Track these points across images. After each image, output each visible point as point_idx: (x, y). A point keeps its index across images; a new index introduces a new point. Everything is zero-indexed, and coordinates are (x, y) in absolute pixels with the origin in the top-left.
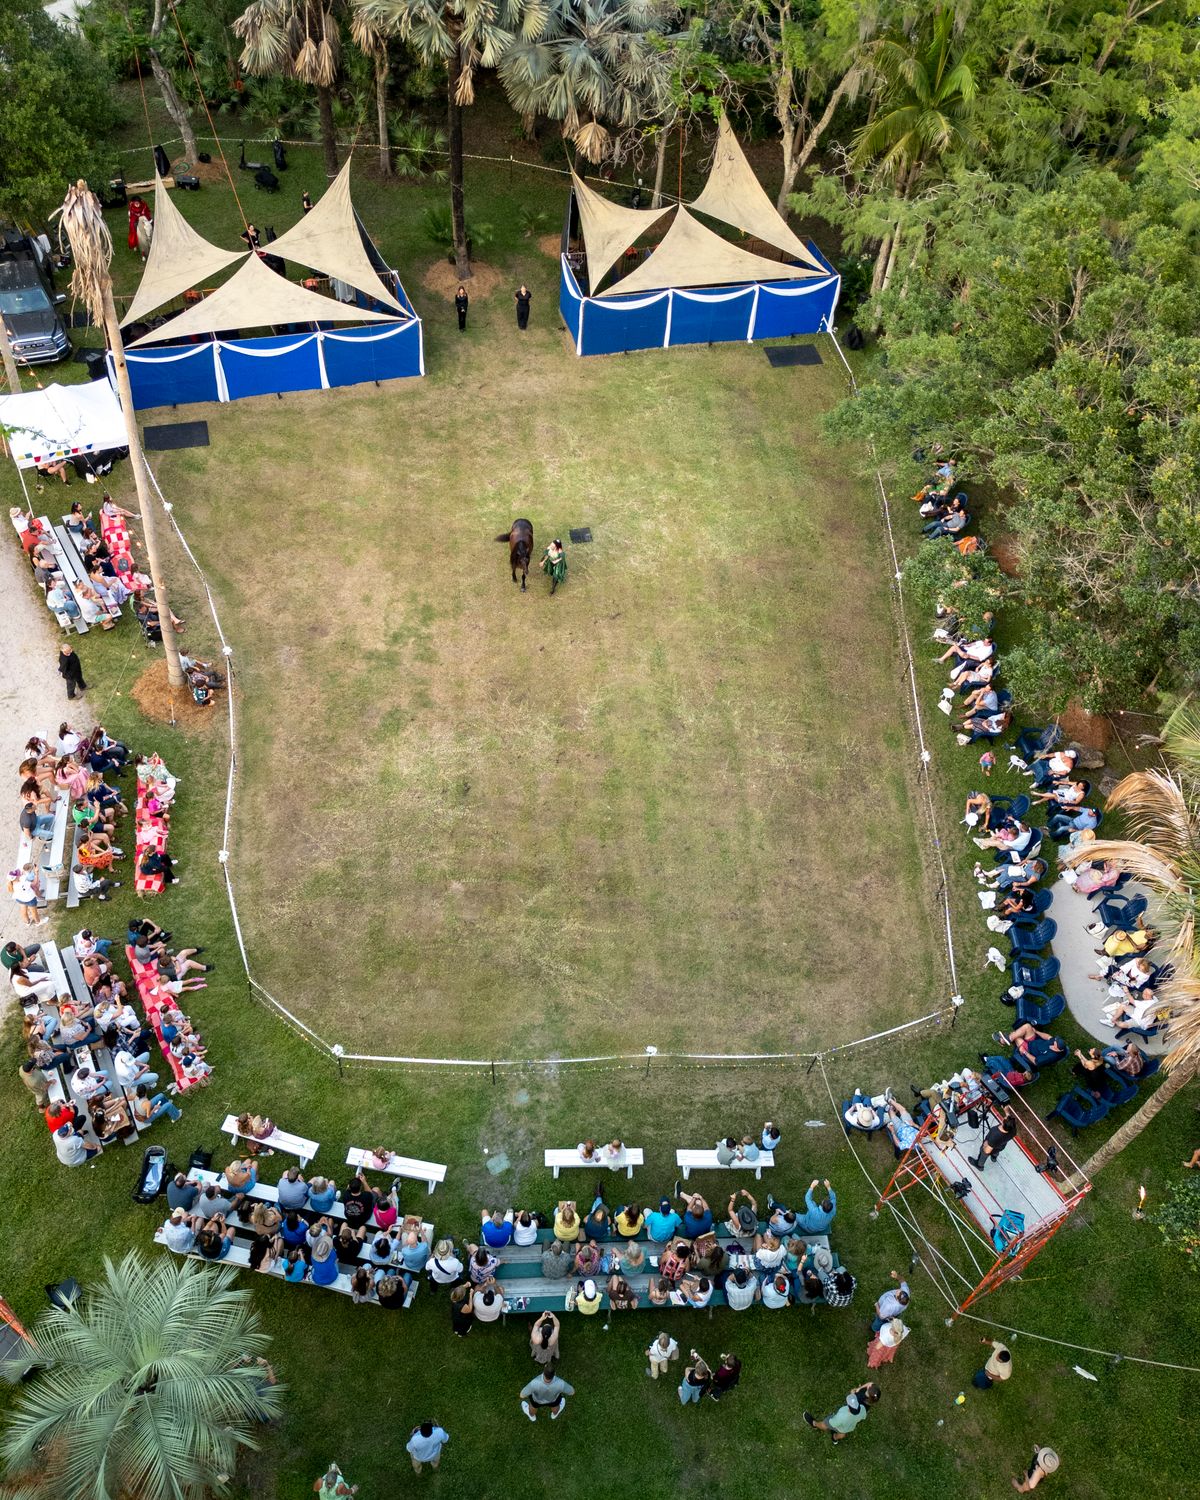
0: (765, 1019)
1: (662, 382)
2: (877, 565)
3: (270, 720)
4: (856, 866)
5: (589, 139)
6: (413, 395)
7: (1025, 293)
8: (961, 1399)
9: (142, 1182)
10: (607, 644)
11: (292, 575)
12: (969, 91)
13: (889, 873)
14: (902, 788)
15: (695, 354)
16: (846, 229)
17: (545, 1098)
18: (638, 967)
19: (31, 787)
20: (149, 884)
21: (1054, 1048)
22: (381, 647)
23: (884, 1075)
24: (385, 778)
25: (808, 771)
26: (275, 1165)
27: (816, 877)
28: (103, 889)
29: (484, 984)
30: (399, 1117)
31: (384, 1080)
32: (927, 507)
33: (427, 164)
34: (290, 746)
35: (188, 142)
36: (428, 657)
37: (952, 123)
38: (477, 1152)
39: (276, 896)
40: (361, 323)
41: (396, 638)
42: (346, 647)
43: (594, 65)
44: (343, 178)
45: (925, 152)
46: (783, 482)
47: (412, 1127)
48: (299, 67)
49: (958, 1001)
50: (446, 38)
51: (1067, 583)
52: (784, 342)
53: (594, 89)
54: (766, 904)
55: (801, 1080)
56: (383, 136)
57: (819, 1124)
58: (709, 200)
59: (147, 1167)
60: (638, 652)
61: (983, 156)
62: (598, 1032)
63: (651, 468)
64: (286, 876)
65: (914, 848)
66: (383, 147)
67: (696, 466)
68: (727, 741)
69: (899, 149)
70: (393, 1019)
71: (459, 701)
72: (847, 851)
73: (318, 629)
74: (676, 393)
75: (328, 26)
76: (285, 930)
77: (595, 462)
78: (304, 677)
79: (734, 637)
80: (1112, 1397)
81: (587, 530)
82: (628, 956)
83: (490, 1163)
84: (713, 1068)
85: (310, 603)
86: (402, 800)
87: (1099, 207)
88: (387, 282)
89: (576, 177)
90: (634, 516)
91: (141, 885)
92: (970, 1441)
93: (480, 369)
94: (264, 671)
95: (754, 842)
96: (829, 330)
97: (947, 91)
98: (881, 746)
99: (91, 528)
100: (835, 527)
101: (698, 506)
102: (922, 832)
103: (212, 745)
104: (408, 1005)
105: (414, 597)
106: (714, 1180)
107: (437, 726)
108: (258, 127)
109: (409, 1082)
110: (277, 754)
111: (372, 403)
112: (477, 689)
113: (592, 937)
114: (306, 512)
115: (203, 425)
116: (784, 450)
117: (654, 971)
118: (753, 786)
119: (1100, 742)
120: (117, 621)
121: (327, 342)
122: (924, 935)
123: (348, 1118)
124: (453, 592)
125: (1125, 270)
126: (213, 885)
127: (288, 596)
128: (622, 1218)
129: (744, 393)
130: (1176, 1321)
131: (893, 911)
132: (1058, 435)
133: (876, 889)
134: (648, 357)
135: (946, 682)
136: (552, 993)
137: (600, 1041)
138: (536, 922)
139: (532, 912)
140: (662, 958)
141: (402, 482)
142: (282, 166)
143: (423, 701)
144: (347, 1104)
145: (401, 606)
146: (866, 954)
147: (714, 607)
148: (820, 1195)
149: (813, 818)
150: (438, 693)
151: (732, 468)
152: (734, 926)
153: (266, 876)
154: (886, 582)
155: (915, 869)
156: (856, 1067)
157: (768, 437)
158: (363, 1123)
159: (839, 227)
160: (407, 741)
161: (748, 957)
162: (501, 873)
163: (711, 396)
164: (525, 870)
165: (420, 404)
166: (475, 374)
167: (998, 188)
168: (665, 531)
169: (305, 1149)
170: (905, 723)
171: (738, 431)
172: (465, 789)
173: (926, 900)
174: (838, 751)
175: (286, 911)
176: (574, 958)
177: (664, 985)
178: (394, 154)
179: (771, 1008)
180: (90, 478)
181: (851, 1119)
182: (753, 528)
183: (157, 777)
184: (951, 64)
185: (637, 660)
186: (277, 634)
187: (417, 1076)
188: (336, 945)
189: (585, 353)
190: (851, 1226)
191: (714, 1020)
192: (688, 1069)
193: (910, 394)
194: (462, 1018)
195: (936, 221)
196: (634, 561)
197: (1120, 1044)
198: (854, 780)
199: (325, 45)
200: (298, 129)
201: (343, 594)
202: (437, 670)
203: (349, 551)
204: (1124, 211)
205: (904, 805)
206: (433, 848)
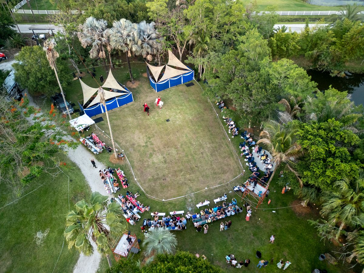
0: (219, 181)
1: (171, 94)
2: (213, 114)
3: (132, 159)
4: (224, 158)
5: (149, 58)
6: (133, 105)
7: (227, 70)
8: (260, 219)
10: (178, 135)
11: (126, 137)
12: (209, 41)
13: (229, 157)
14: (227, 145)
15: (174, 88)
16: (195, 64)
17: (193, 199)
18: (199, 179)
19: (103, 178)
20: (125, 187)
21: (259, 173)
22: (144, 144)
23: (237, 184)
24: (153, 163)
25: (214, 146)
27: (220, 160)
28: (119, 189)
29: (179, 187)
30: (174, 207)
31: (170, 203)
32: (218, 104)
33: (119, 66)
34: (137, 162)
35: (78, 71)
36: (152, 144)
37: (207, 45)
38: (186, 208)
39: (144, 183)
40: (122, 95)
41: (146, 143)
42: (139, 146)
43: (149, 46)
44: (110, 72)
45: (204, 50)
46: (195, 105)
47: (177, 208)
48: (100, 56)
49: (244, 171)
50: (126, 48)
51: (244, 110)
52: (188, 83)
53: (149, 50)
54: (214, 166)
55: (227, 187)
56: (111, 63)
57: (231, 192)
58: (170, 62)
59: (144, 222)
60: (183, 135)
61: (213, 49)
62: (197, 189)
63: (175, 108)
64: (145, 180)
65: (231, 153)
66: (111, 64)
67: (181, 105)
68: (201, 145)
69: (200, 51)
70: (168, 195)
71: (160, 149)
72: (223, 156)
73: (134, 144)
74: (174, 95)
75: (103, 48)
76: (148, 187)
77: (166, 108)
78: (135, 152)
79: (196, 130)
80: (278, 214)
81: (169, 119)
82: (198, 178)
83: (189, 209)
84: (215, 189)
85: (130, 141)
86: (157, 166)
87: (234, 56)
88: (123, 87)
89: (147, 63)
90: (175, 115)
91: (124, 187)
92: (262, 224)
93: (142, 98)
94: (128, 152)
95: (209, 158)
96: (194, 79)
97: (205, 41)
98: (223, 140)
99: (92, 138)
100: (205, 110)
101: (184, 111)
102: (232, 150)
103: (125, 165)
104: (169, 192)
105: (146, 136)
106: (219, 203)
107: (158, 154)
108: (88, 65)
109: (174, 202)
110: (135, 163)
111: (127, 107)
112: (161, 147)
113: (192, 177)
114: (124, 127)
115: (101, 118)
116: (194, 100)
117: (202, 179)
118: (207, 150)
119: (252, 132)
120: (103, 151)
121: (118, 100)
122: (237, 164)
123: (167, 209)
124: (152, 134)
125: (240, 64)
126: (134, 184)
127: (127, 141)
129: (184, 92)
130: (283, 203)
131: (232, 162)
132: (237, 90)
133: (228, 160)
134: (168, 90)
135: (229, 129)
136: (189, 185)
137: (198, 190)
138: (183, 177)
139: (182, 176)
140: (203, 177)
141: (137, 119)
142: (95, 71)
143: (154, 151)
144: (166, 207)
145: (145, 138)
146: (230, 169)
147: (192, 126)
148: (234, 200)
149: (216, 153)
150: (156, 149)
151: (187, 105)
152: (211, 170)
153: (142, 181)
154: (215, 116)
155: (233, 156)
156: (233, 184)
157: (190, 98)
158: (169, 209)
159: (194, 64)
160: (154, 157)
161: (214, 173)
162: (175, 172)
163: (180, 94)
164: (178, 170)
165: (135, 106)
166: (141, 99)
167: (217, 54)
168: (180, 117)
169: (164, 214)
170: (225, 136)
171: (186, 99)
172: (165, 162)
173: (235, 159)
174: (217, 143)
175: (147, 185)
176: (190, 180)
177: (204, 180)
178: (113, 65)
179: (219, 179)
180: (87, 130)
181: (235, 190)
182: (193, 113)
184: (205, 37)
185: (183, 137)
186: (128, 147)
187: (175, 201)
188: (156, 188)
189: (157, 92)
190: (239, 203)
191: (212, 183)
192: (211, 190)
193: (215, 88)
194: (178, 192)
195: (209, 61)
196: (177, 122)
197: (267, 171)
198: (220, 146)
199: (103, 52)
200: (95, 64)
201: (135, 138)
202: (154, 146)
203: (133, 132)
204: (237, 55)
205: (228, 147)
206: (164, 171)
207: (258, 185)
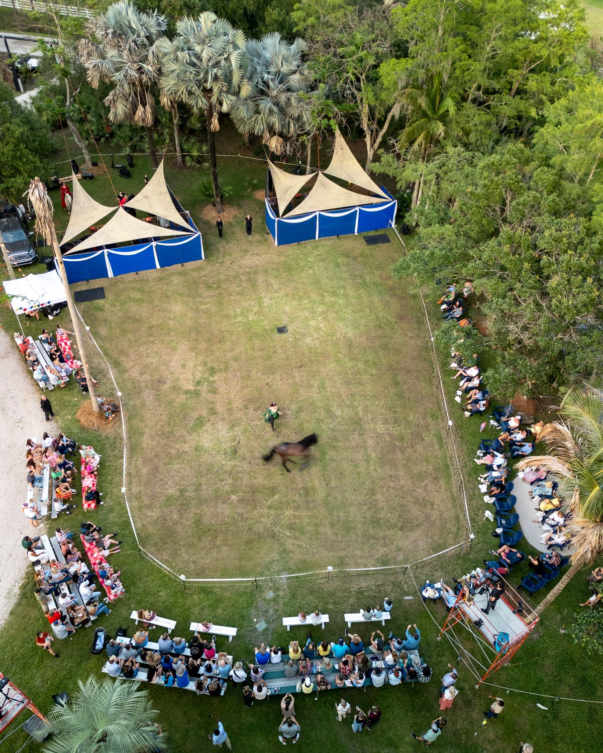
0: (383, 550)
1: (316, 256)
2: (422, 335)
3: (141, 425)
4: (420, 477)
5: (274, 144)
6: (199, 269)
7: (483, 203)
8: (485, 722)
9: (95, 645)
10: (297, 380)
11: (148, 357)
12: (452, 110)
13: (436, 478)
14: (440, 438)
15: (330, 242)
16: (398, 179)
17: (281, 593)
18: (321, 530)
19: (31, 463)
20: (89, 505)
21: (519, 555)
22: (192, 388)
23: (439, 573)
24: (197, 449)
25: (396, 433)
26: (156, 633)
27: (402, 483)
28: (68, 509)
29: (249, 542)
30: (213, 607)
31: (205, 590)
32: (444, 306)
33: (200, 160)
34: (151, 436)
35: (87, 157)
36: (214, 391)
37: (444, 125)
38: (250, 620)
39: (150, 507)
40: (173, 237)
41: (198, 383)
42: (176, 389)
43: (275, 109)
44: (160, 169)
45: (433, 140)
46: (376, 299)
47: (220, 611)
48: (136, 118)
49: (472, 536)
50: (204, 100)
51: (511, 337)
52: (372, 233)
53: (275, 120)
54: (379, 497)
55: (401, 578)
56: (178, 149)
57: (410, 598)
58: (334, 168)
59: (96, 637)
60: (312, 382)
61: (460, 140)
62: (304, 562)
63: (314, 296)
64: (153, 498)
65: (447, 466)
66: (178, 154)
67: (334, 294)
68: (356, 422)
69: (420, 139)
70: (208, 561)
71: (230, 411)
72: (416, 470)
73: (161, 381)
74: (323, 260)
75: (149, 99)
76: (155, 523)
77: (287, 295)
78: (157, 404)
79: (357, 373)
80: (556, 717)
81: (285, 327)
82: (316, 525)
83: (257, 626)
84: (359, 575)
85: (156, 370)
86: (206, 458)
87: (515, 160)
88: (184, 217)
89: (270, 162)
90: (307, 319)
91: (86, 506)
92: (490, 742)
93: (230, 255)
94: (138, 402)
95: (372, 468)
96: (393, 226)
97: (442, 111)
98: (429, 420)
99: (52, 340)
100: (401, 318)
101: (336, 313)
102: (451, 459)
103: (115, 438)
104: (214, 554)
105: (206, 363)
106: (362, 627)
107: (220, 423)
108: (119, 148)
109: (217, 590)
110: (146, 441)
111: (180, 274)
112: (238, 404)
113: (299, 517)
114: (153, 327)
115: (102, 289)
116: (375, 284)
117: (329, 531)
118: (370, 442)
119: (532, 411)
120: (67, 383)
121: (157, 246)
122: (455, 507)
123: (189, 609)
124: (224, 360)
125: (529, 189)
126: (119, 504)
127: (147, 367)
128: (320, 648)
129: (355, 259)
130: (583, 680)
131: (439, 496)
132: (503, 268)
133: (431, 487)
134: (309, 245)
135: (458, 388)
136: (282, 544)
137: (305, 565)
138: (272, 512)
139: (270, 507)
140: (332, 525)
141: (197, 310)
142: (132, 165)
143: (213, 412)
144: (189, 602)
145: (200, 368)
146: (427, 517)
147: (347, 360)
148: (412, 632)
149: (399, 455)
150: (219, 408)
151: (351, 294)
152: (365, 508)
153: (144, 498)
154: (427, 343)
155: (448, 477)
156: (426, 570)
157: (368, 278)
158: (196, 610)
159: (395, 178)
160: (207, 431)
161: (373, 522)
162: (254, 490)
163: (340, 261)
164: (265, 488)
165: (203, 273)
166: (228, 257)
167: (468, 154)
168: (322, 325)
169: (170, 624)
170: (440, 408)
171: (354, 277)
172: (235, 452)
173: (454, 490)
174: (409, 423)
175: (154, 514)
176: (291, 527)
177: (334, 537)
178: (183, 157)
179: (385, 545)
180: (50, 317)
181: (426, 594)
182: (363, 321)
183: (91, 456)
184: (442, 98)
185: (312, 387)
186: (143, 384)
187: (221, 587)
188: (179, 528)
189: (279, 244)
190: (428, 644)
191: (358, 552)
192: (347, 576)
193: (433, 253)
194: (240, 559)
195: (440, 172)
196: (308, 340)
197: (549, 552)
198: (417, 436)
199: (148, 107)
200: (138, 147)
201: (173, 364)
202: (218, 396)
203: (174, 344)
204: (528, 161)
205: (441, 447)
206: (221, 480)
207: (500, 603)
